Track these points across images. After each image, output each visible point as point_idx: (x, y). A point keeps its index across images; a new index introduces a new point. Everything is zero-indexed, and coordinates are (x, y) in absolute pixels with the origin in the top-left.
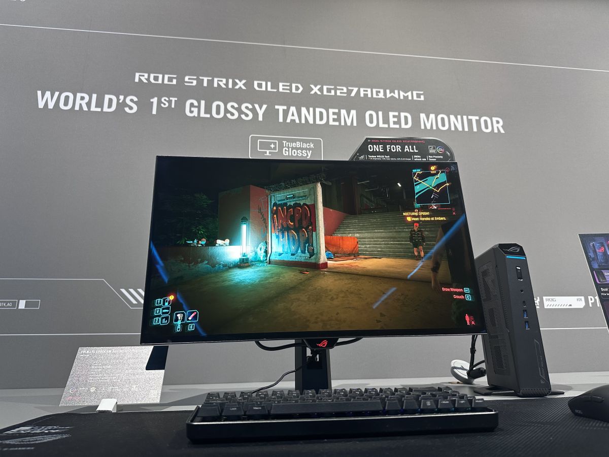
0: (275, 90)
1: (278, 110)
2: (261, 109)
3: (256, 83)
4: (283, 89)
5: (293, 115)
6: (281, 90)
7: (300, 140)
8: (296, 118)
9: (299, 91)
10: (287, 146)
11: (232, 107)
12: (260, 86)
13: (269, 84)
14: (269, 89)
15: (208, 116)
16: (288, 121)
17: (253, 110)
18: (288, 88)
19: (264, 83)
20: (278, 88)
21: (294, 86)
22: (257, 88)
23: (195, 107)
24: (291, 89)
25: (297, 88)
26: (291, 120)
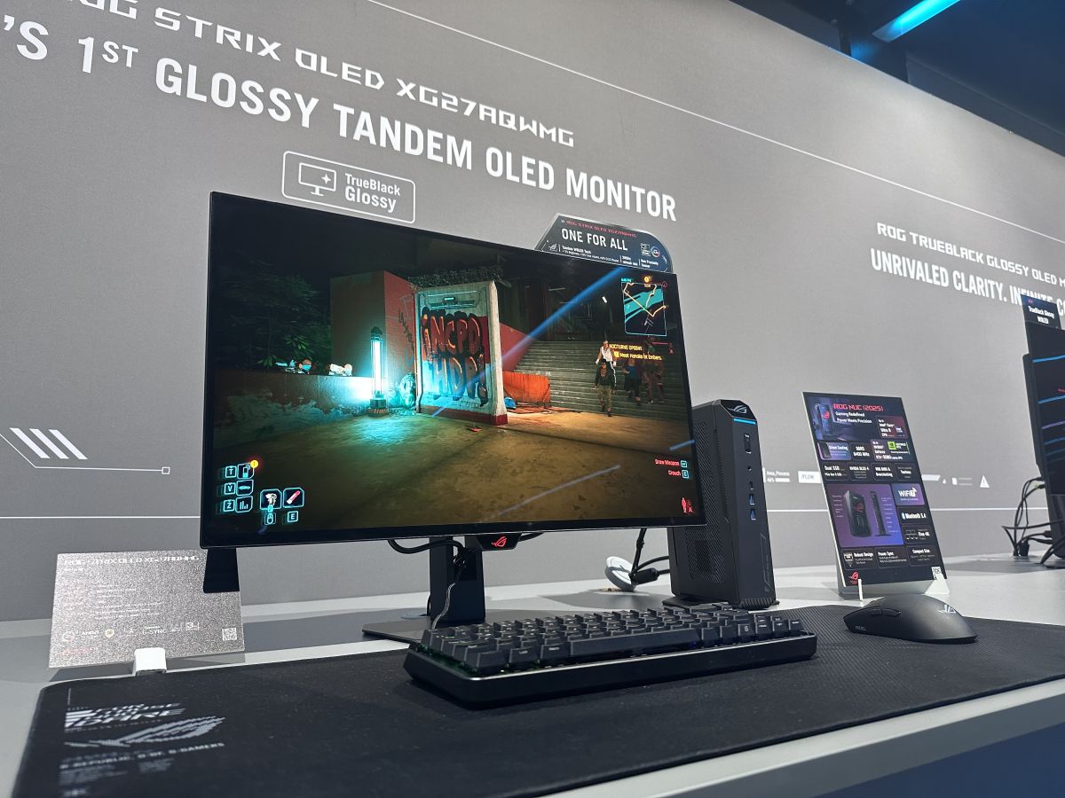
0: (336, 75)
1: (339, 112)
2: (307, 104)
3: (299, 53)
4: (349, 76)
5: (365, 128)
6: (345, 76)
7: (377, 178)
8: (370, 134)
9: (378, 86)
10: (353, 183)
11: (252, 89)
12: (306, 60)
13: (324, 60)
14: (324, 70)
15: (203, 98)
16: (357, 137)
17: (292, 104)
18: (359, 76)
19: (314, 57)
20: (340, 73)
21: (368, 73)
22: (301, 64)
23: (177, 75)
24: (363, 79)
25: (374, 80)
26: (362, 136)
